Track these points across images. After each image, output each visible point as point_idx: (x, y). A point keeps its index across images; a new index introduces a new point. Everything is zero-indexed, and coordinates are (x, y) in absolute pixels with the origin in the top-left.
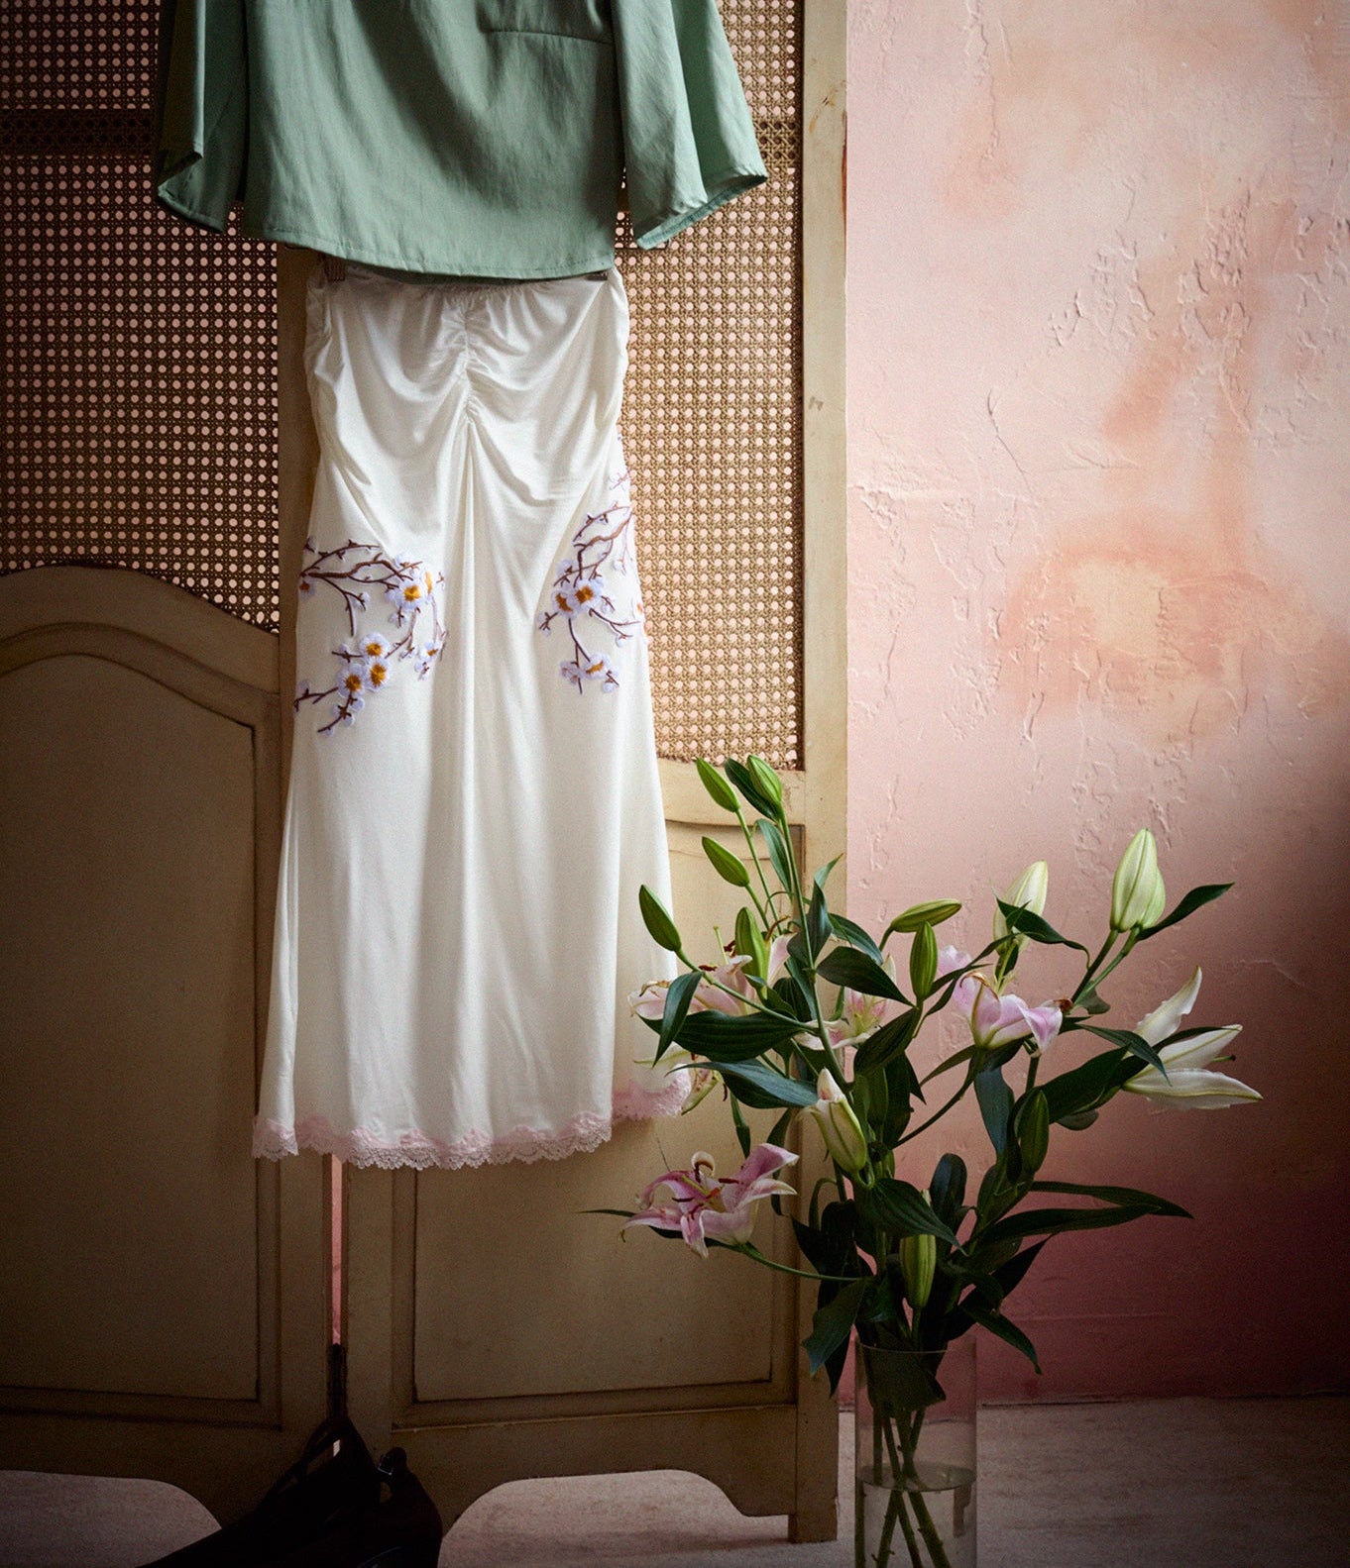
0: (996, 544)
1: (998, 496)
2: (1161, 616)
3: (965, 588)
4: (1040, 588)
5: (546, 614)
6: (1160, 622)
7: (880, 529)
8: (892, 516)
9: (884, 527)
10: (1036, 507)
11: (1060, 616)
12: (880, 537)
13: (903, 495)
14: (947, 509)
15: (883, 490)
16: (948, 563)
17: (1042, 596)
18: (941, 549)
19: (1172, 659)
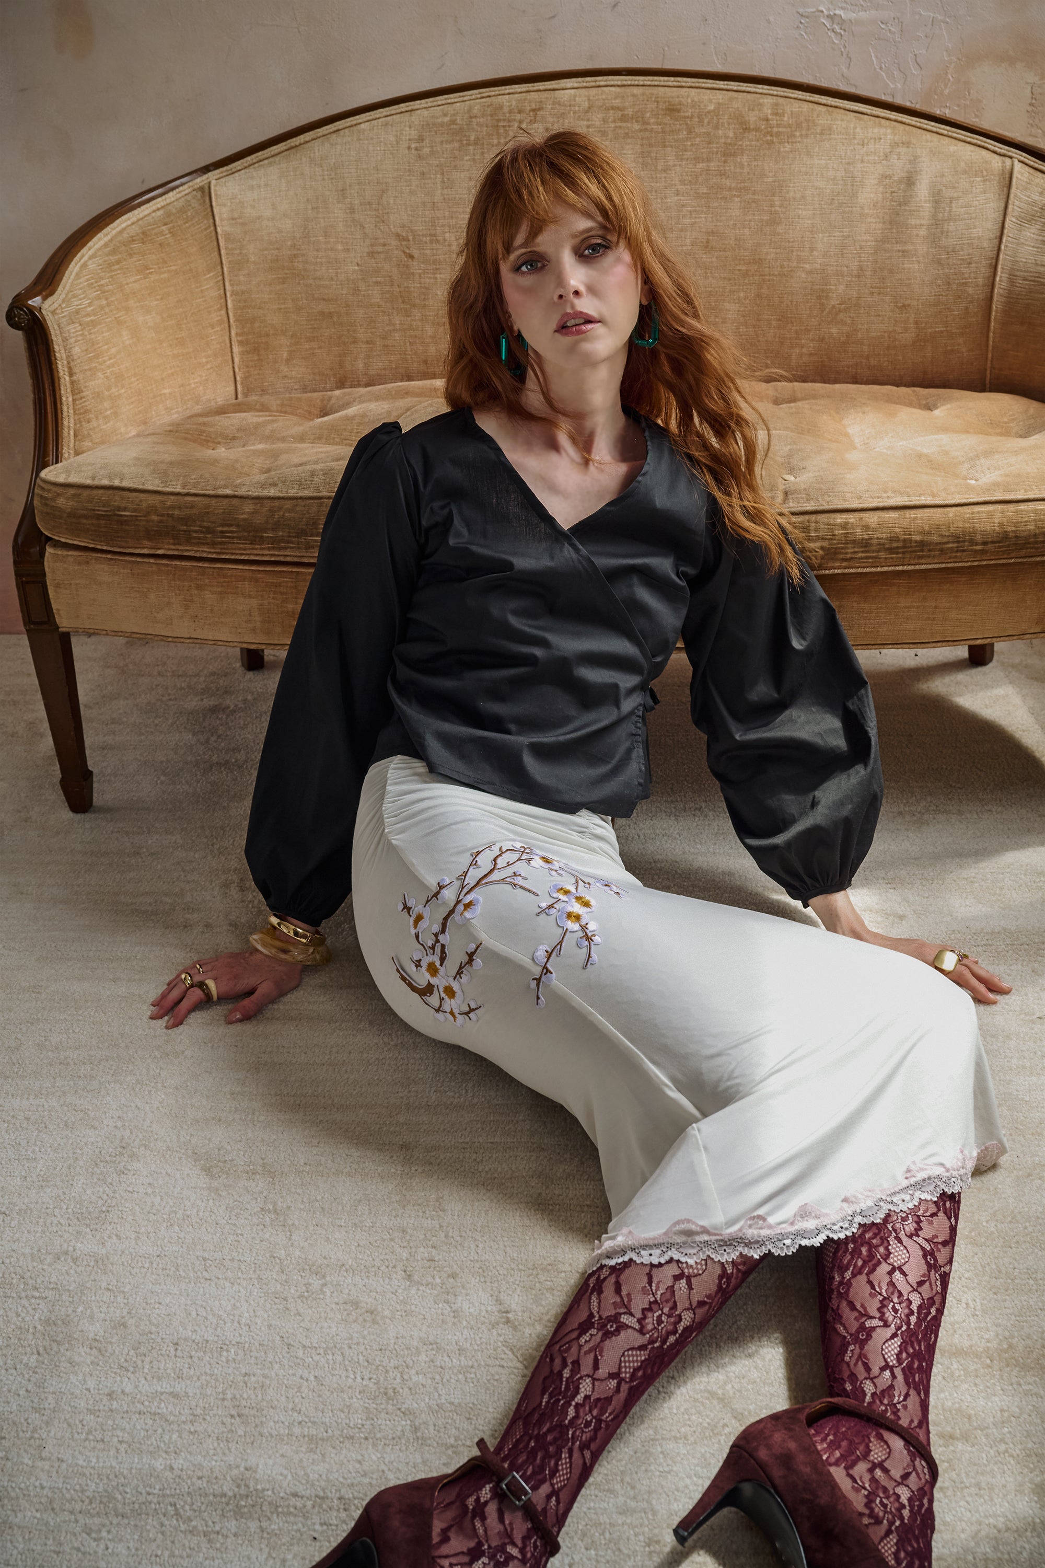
0: (916, 52)
1: (921, 14)
2: (1031, 104)
3: (892, 86)
4: (946, 86)
5: (547, 952)
6: (1030, 109)
7: (834, 43)
8: (843, 33)
9: (836, 41)
10: (947, 23)
11: (958, 106)
12: (833, 49)
13: (853, 16)
14: (883, 26)
15: (837, 12)
16: (881, 68)
17: (947, 92)
18: (876, 57)
19: (1036, 137)
